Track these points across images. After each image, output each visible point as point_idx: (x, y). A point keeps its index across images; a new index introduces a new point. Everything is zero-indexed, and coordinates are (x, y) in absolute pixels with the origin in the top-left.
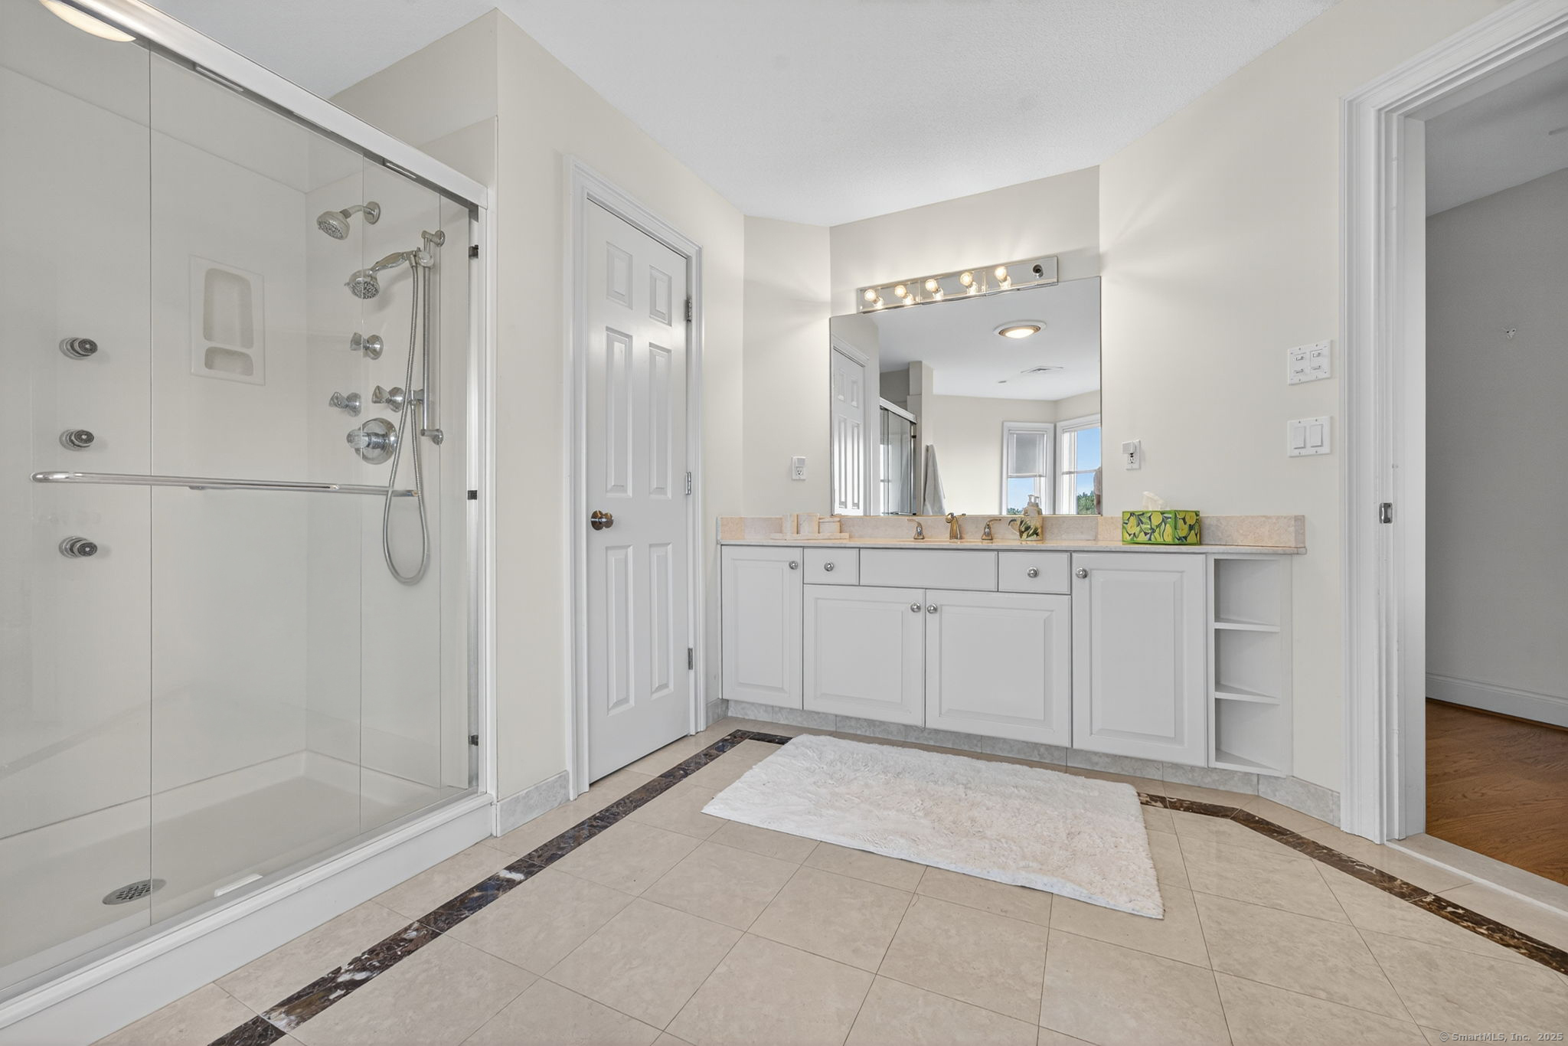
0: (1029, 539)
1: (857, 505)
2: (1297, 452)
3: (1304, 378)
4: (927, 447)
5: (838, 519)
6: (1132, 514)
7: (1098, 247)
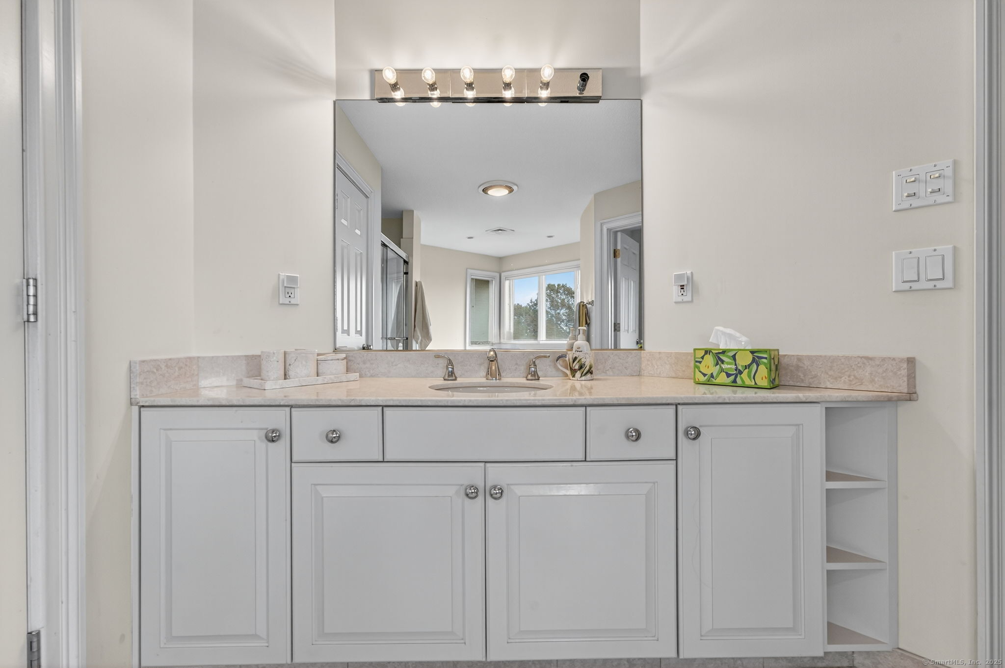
0: (583, 378)
1: (359, 333)
2: (906, 286)
3: (915, 202)
4: (416, 283)
5: (344, 355)
6: (707, 352)
7: (639, 69)
